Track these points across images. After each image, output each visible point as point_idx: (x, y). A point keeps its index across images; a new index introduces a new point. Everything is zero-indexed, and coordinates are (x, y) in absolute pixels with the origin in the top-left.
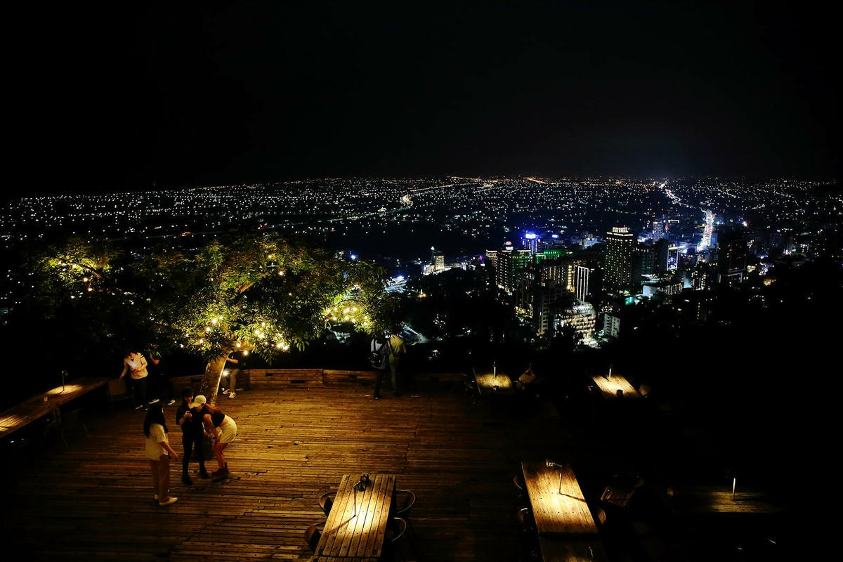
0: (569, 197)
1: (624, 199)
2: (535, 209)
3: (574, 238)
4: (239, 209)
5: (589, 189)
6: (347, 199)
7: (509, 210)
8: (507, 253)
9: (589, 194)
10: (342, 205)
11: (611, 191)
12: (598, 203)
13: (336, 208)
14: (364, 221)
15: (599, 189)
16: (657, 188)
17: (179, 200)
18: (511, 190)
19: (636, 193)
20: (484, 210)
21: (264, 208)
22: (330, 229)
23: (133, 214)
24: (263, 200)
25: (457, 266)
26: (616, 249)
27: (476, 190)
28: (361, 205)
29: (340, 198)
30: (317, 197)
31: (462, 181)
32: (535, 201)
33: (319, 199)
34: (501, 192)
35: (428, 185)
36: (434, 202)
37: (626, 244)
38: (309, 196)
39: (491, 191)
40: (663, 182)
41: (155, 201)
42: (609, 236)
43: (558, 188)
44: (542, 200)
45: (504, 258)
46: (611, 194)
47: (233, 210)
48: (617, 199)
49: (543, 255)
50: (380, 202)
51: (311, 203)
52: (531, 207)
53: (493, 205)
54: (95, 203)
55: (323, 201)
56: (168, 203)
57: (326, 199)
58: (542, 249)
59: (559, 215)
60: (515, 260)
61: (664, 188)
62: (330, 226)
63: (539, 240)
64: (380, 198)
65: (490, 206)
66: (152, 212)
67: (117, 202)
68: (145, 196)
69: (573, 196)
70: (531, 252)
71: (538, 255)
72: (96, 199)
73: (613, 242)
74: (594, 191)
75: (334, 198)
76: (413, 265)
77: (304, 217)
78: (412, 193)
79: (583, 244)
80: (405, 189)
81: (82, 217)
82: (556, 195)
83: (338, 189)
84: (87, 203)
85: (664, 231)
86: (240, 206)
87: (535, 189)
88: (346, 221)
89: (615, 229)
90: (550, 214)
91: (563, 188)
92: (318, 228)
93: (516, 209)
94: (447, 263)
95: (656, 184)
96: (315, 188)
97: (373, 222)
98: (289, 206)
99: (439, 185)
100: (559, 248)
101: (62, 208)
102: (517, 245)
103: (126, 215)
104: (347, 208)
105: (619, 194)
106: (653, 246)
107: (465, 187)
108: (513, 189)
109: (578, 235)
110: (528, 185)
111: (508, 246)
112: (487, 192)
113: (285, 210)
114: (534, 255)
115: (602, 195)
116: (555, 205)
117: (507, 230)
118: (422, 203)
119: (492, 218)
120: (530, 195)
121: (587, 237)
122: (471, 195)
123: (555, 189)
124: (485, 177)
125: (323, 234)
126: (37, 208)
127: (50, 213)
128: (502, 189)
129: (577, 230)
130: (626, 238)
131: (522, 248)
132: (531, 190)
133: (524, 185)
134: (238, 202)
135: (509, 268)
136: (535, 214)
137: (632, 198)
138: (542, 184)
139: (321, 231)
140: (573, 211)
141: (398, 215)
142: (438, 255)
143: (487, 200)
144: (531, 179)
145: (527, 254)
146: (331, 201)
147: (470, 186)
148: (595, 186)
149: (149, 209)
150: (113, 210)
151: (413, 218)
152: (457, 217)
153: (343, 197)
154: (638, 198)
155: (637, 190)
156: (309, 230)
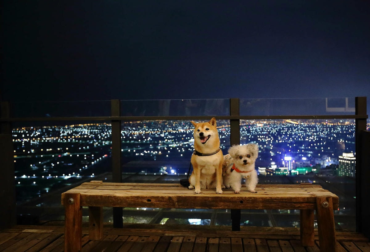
0: (313, 132)
2: (291, 140)
3: (317, 160)
5: (327, 128)
6: (170, 133)
7: (274, 141)
8: (272, 170)
9: (327, 130)
10: (166, 137)
11: (342, 128)
12: (334, 137)
13: (162, 139)
14: (180, 148)
15: (334, 127)
17: (63, 132)
18: (275, 128)
20: (257, 141)
22: (158, 152)
23: (34, 141)
26: (345, 167)
27: (252, 128)
28: (178, 137)
29: (165, 133)
30: (150, 132)
32: (291, 135)
33: (152, 133)
34: (268, 129)
36: (225, 135)
37: (352, 164)
38: (146, 131)
39: (262, 129)
41: (49, 134)
42: (341, 159)
43: (307, 127)
44: (295, 134)
45: (270, 172)
46: (342, 130)
47: (97, 139)
48: (346, 134)
49: (297, 172)
50: (191, 135)
51: (147, 135)
52: (289, 139)
53: (263, 138)
55: (154, 134)
56: (56, 134)
57: (156, 133)
58: (295, 167)
59: (308, 144)
60: (278, 174)
62: (158, 150)
63: (294, 161)
64: (190, 133)
65: (261, 138)
66: (46, 139)
67: (24, 133)
68: (42, 129)
69: (316, 132)
70: (289, 169)
71: (293, 171)
73: (343, 163)
74: (330, 128)
75: (161, 133)
77: (142, 145)
79: (324, 163)
82: (305, 131)
83: (163, 127)
86: (102, 137)
87: (291, 127)
88: (169, 148)
89: (344, 154)
90: (301, 143)
91: (309, 127)
92: (150, 152)
93: (279, 140)
96: (149, 126)
97: (186, 148)
98: (133, 137)
100: (307, 166)
102: (279, 164)
103: (30, 141)
104: (169, 139)
105: (348, 130)
107: (245, 126)
108: (277, 127)
109: (320, 157)
110: (286, 125)
111: (273, 165)
112: (259, 129)
113: (130, 140)
114: (290, 171)
115: (336, 131)
116: (304, 138)
117: (272, 154)
119: (263, 146)
120: (288, 131)
121: (326, 159)
122: (249, 131)
123: (304, 127)
125: (154, 155)
128: (269, 127)
129: (318, 154)
130: (353, 160)
131: (282, 166)
132: (288, 128)
133: (284, 125)
134: (101, 135)
136: (291, 144)
138: (296, 124)
139: (152, 154)
140: (316, 142)
143: (259, 135)
144: (288, 121)
145: (285, 170)
146: (159, 135)
147: (248, 126)
148: (331, 125)
149: (44, 137)
150: (21, 138)
153: (167, 132)
156: (144, 153)
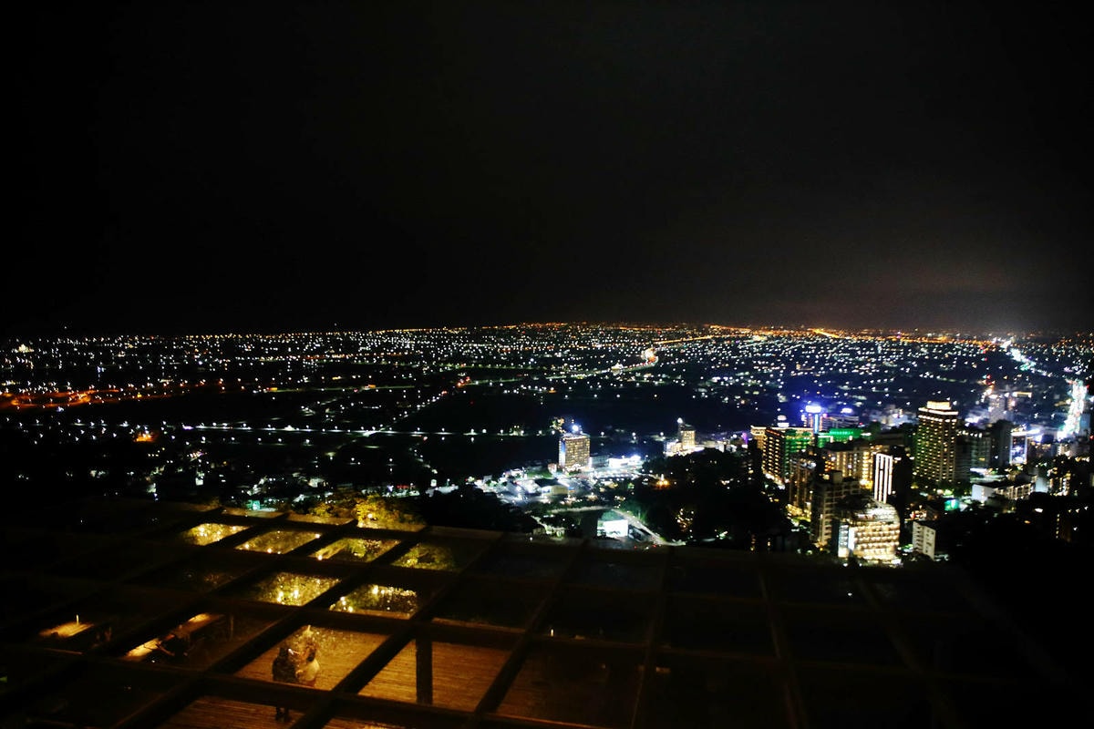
0: (870, 356)
1: (949, 361)
2: (822, 371)
3: (875, 414)
4: (436, 359)
5: (899, 347)
6: (573, 351)
7: (787, 373)
8: (779, 432)
9: (898, 353)
10: (566, 359)
11: (930, 350)
12: (912, 367)
13: (558, 362)
14: (593, 380)
15: (914, 347)
16: (998, 348)
17: (364, 344)
18: (791, 345)
19: (968, 353)
20: (752, 371)
21: (467, 359)
22: (548, 389)
23: (309, 360)
24: (467, 348)
25: (712, 445)
26: (932, 431)
27: (743, 344)
28: (590, 359)
29: (564, 350)
30: (534, 346)
31: (724, 332)
32: (822, 360)
33: (537, 350)
34: (776, 347)
35: (679, 336)
36: (686, 358)
37: (947, 426)
38: (525, 345)
39: (764, 346)
40: (1008, 338)
41: (336, 344)
42: (924, 413)
43: (856, 345)
44: (832, 360)
45: (775, 437)
46: (930, 354)
47: (429, 360)
48: (939, 362)
49: (831, 437)
50: (617, 357)
51: (527, 355)
52: (816, 370)
53: (765, 365)
54: (266, 345)
55: (543, 352)
56: (351, 347)
57: (546, 350)
58: (828, 427)
59: (856, 380)
60: (790, 441)
61: (1009, 348)
62: (549, 385)
63: (825, 415)
64: (615, 352)
65: (761, 366)
66: (331, 358)
67: (291, 345)
68: (325, 338)
69: (876, 356)
70: (814, 431)
71: (822, 436)
72: (268, 340)
73: (928, 422)
74: (906, 349)
75: (557, 350)
76: (652, 441)
77: (516, 372)
78: (657, 346)
79: (887, 422)
80: (648, 340)
81: (251, 361)
82: (853, 354)
83: (561, 338)
84: (258, 344)
85: (1006, 408)
86: (437, 355)
87: (823, 344)
88: (570, 380)
89: (931, 405)
90: (841, 379)
91: (862, 345)
92: (533, 387)
93: (797, 371)
94: (698, 440)
95: (997, 342)
96: (532, 334)
97: (605, 383)
98: (499, 357)
99: (694, 336)
100: (852, 426)
101: (230, 349)
102: (794, 419)
103: (301, 360)
104: (572, 362)
105: (943, 354)
106: (988, 429)
107: (727, 339)
108: (794, 344)
109: (880, 409)
110: (814, 339)
111: (781, 421)
112: (757, 347)
113: (494, 363)
114: (816, 435)
115: (918, 355)
116: (849, 367)
117: (782, 399)
118: (670, 359)
119: (763, 382)
120: (816, 353)
121: (894, 413)
122: (735, 350)
123: (851, 345)
124: (756, 326)
125: (539, 395)
126: (202, 347)
127: (216, 355)
128: (778, 343)
129: (877, 402)
130: (947, 417)
131: (801, 425)
132: (818, 346)
133: (808, 340)
134: (436, 351)
135: (782, 453)
136: (822, 378)
137: (961, 359)
138: (834, 339)
139: (536, 392)
140: (876, 376)
141: (638, 375)
142: (685, 429)
143: (757, 359)
144: (817, 331)
145: (806, 434)
146: (552, 353)
147: (735, 339)
148: (908, 343)
149: (328, 354)
150: (286, 354)
151: (657, 379)
152: (715, 379)
153: (567, 348)
154: (971, 360)
155: (970, 348)
156: (521, 390)
